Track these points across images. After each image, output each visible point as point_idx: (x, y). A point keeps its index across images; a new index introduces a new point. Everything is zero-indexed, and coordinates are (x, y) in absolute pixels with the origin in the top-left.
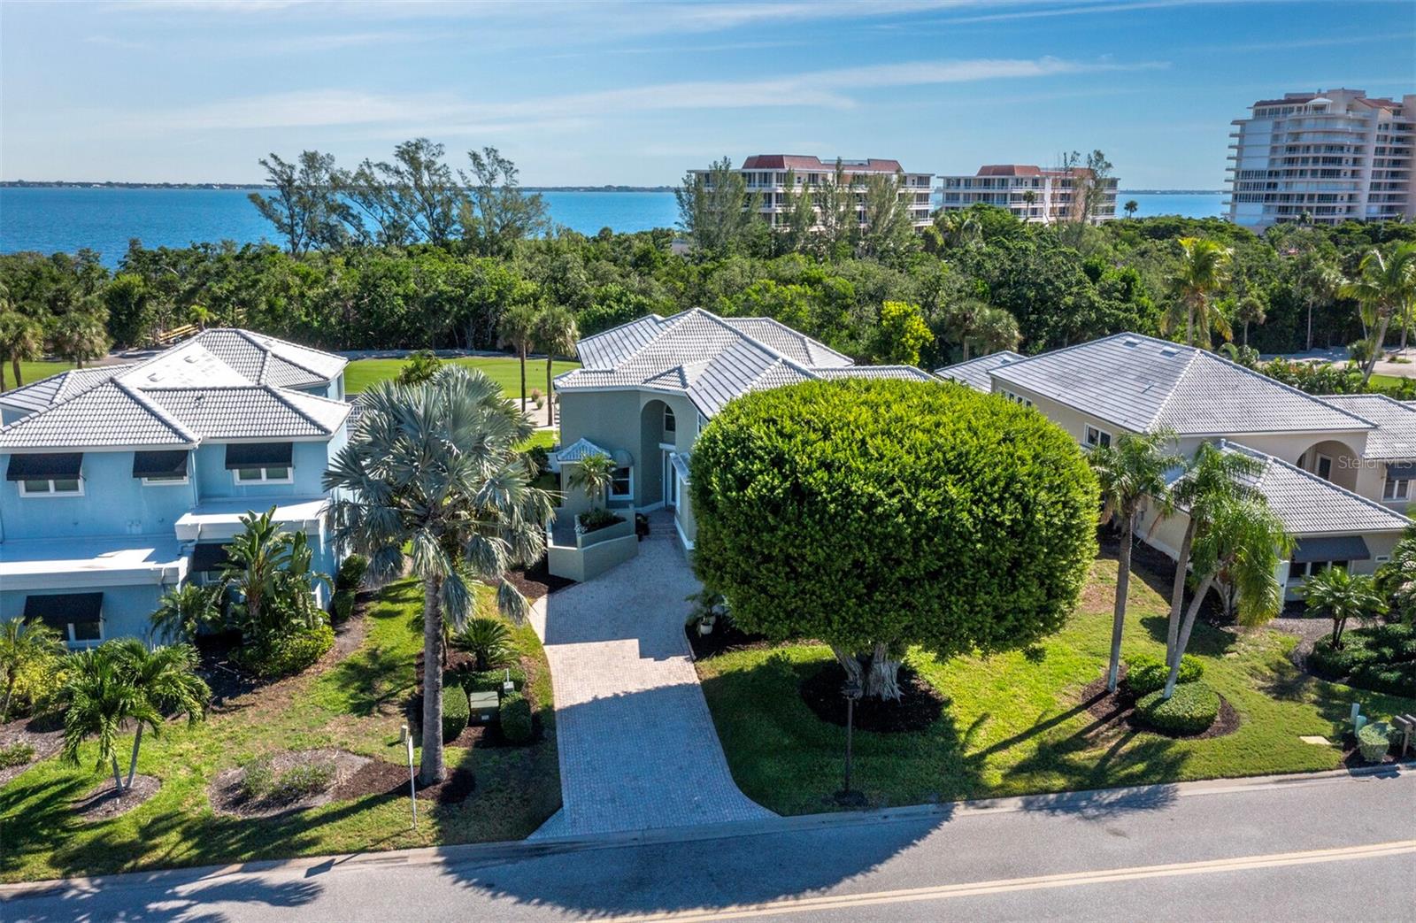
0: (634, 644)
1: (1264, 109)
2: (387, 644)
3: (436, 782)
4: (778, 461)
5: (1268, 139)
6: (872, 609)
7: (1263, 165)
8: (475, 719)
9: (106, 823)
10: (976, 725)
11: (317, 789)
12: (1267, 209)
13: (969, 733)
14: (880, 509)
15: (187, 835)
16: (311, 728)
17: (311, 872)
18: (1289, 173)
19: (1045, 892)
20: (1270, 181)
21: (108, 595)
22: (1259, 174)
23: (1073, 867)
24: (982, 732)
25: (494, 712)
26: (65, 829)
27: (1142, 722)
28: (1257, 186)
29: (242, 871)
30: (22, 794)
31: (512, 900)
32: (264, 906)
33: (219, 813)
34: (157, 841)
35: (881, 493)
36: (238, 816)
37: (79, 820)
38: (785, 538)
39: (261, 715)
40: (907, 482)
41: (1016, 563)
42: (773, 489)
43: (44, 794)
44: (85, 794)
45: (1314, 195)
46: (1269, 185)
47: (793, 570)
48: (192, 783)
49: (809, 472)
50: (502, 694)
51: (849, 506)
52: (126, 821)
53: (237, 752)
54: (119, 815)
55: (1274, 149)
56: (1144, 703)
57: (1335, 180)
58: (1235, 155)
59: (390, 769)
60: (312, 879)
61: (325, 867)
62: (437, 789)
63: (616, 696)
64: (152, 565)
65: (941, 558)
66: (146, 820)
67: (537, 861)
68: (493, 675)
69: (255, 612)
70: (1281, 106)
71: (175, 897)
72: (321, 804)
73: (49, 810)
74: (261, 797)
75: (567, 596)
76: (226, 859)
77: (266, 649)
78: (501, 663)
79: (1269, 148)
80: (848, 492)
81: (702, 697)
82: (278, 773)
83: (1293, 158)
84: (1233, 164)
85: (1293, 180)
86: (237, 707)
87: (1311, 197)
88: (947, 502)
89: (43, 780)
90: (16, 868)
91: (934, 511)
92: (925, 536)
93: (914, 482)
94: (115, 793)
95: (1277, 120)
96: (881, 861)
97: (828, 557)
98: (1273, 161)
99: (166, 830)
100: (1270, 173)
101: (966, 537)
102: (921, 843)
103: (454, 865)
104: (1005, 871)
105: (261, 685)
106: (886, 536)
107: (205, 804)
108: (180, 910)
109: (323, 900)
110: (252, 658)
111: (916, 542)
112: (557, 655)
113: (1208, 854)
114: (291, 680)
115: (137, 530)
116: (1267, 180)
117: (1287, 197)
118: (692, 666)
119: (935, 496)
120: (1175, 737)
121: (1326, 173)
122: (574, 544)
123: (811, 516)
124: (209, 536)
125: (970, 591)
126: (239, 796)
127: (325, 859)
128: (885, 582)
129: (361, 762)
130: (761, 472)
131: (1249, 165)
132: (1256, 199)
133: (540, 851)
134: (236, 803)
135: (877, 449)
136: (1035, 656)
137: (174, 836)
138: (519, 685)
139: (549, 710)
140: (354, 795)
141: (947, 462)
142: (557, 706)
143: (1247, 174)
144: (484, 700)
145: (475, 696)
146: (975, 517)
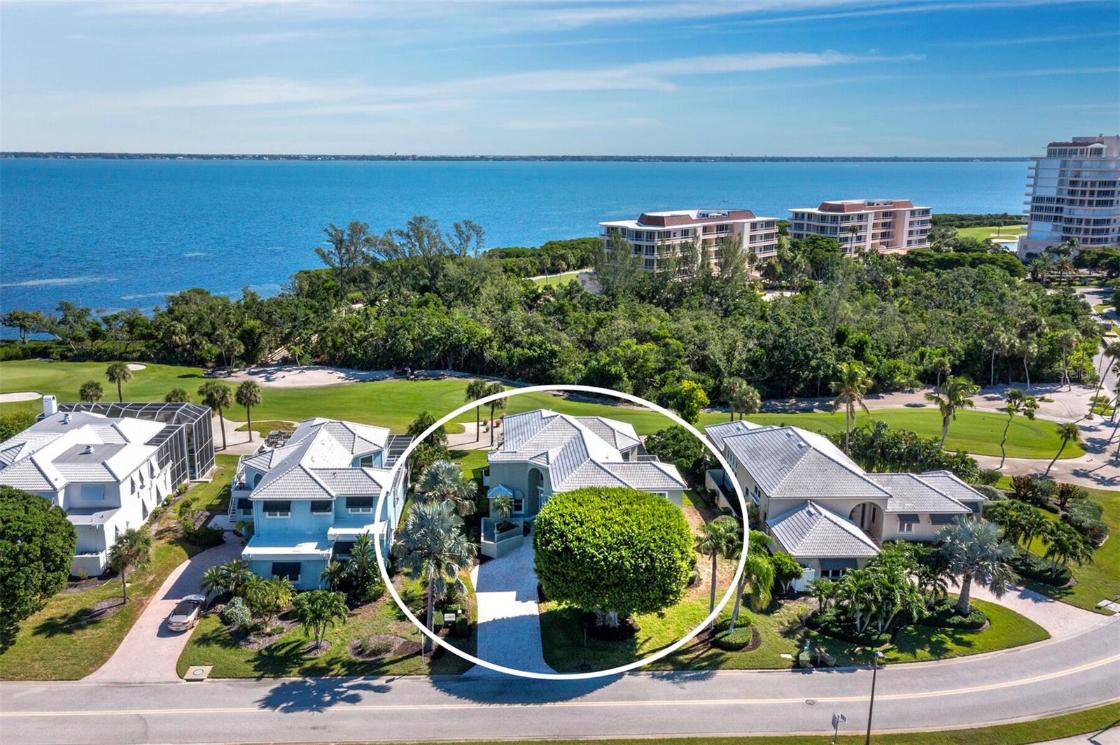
0: (513, 594)
1: (1057, 150)
2: (411, 588)
3: (431, 651)
4: (562, 535)
5: (1056, 174)
6: (593, 596)
7: (1052, 193)
8: (446, 625)
9: (315, 658)
10: (646, 641)
11: (387, 651)
12: (1055, 229)
13: (642, 644)
14: (595, 559)
15: (343, 666)
16: (383, 625)
17: (387, 681)
18: (1072, 202)
19: (643, 707)
20: (1058, 205)
21: (303, 564)
22: (1050, 200)
23: (658, 699)
24: (648, 644)
25: (453, 623)
26: (302, 660)
27: (717, 644)
28: (1048, 209)
29: (363, 679)
30: (284, 646)
31: (455, 697)
32: (372, 692)
33: (354, 658)
34: (334, 667)
35: (596, 553)
36: (360, 659)
37: (305, 657)
38: (562, 566)
39: (363, 618)
40: (608, 548)
41: (648, 581)
42: (558, 547)
43: (292, 646)
44: (306, 646)
45: (1090, 220)
46: (1057, 209)
47: (565, 578)
48: (342, 644)
49: (572, 541)
50: (457, 615)
51: (584, 557)
52: (321, 657)
53: (356, 634)
54: (319, 655)
55: (1061, 182)
56: (718, 635)
57: (1109, 208)
58: (1032, 183)
59: (414, 644)
60: (388, 684)
61: (392, 680)
62: (432, 653)
63: (503, 618)
64: (318, 552)
65: (618, 578)
66: (328, 659)
67: (466, 683)
68: (454, 607)
69: (360, 574)
70: (1068, 148)
71: (342, 687)
72: (388, 657)
73: (294, 652)
74: (367, 652)
75: (490, 565)
76: (357, 675)
77: (364, 591)
78: (456, 601)
79: (1057, 181)
80: (585, 552)
81: (538, 621)
82: (373, 643)
83: (1075, 190)
84: (1030, 190)
85: (1073, 207)
86: (354, 615)
87: (1088, 222)
88: (621, 557)
89: (290, 640)
90: (290, 672)
91: (615, 561)
92: (612, 570)
93: (610, 548)
94: (316, 647)
95: (1064, 159)
96: (589, 693)
97: (577, 575)
98: (1060, 191)
99: (337, 663)
100: (1058, 200)
101: (627, 571)
102: (606, 687)
103: (436, 683)
104: (633, 698)
105: (361, 605)
106: (598, 569)
107: (347, 654)
108: (346, 692)
109: (392, 691)
110: (359, 594)
111: (609, 572)
112: (481, 597)
113: (713, 697)
114: (373, 604)
115: (310, 533)
116: (1055, 205)
117: (1070, 221)
118: (536, 605)
119: (617, 554)
120: (727, 651)
121: (1099, 203)
122: (492, 539)
123: (571, 559)
124: (341, 539)
125: (629, 591)
126: (360, 651)
127: (392, 677)
128: (598, 586)
129: (402, 640)
130: (555, 539)
131: (1041, 193)
132: (1047, 219)
133: (467, 679)
134: (359, 654)
135: (599, 533)
136: (661, 615)
137: (339, 665)
138: (464, 611)
139: (475, 623)
140: (401, 654)
141: (624, 540)
142: (479, 622)
143: (1040, 199)
144: (450, 617)
145: (446, 615)
146: (630, 563)
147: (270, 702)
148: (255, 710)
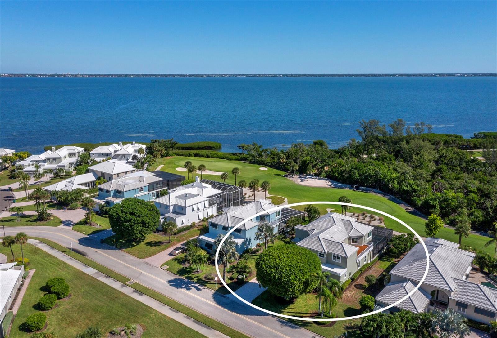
10: (291, 308)
15: (198, 279)
29: (198, 285)
30: (190, 268)
31: (214, 300)
32: (196, 290)
37: (193, 273)
44: (195, 270)
48: (205, 274)
50: (243, 277)
52: (195, 275)
61: (205, 288)
67: (222, 298)
68: (244, 274)
72: (211, 282)
73: (191, 271)
90: (184, 276)
94: (198, 272)
103: (214, 294)
107: (203, 277)
108: (190, 286)
109: (201, 291)
120: (315, 323)
126: (207, 277)
138: (246, 276)
139: (247, 281)
142: (250, 282)
145: (240, 275)
147: (169, 282)
148: (164, 282)
